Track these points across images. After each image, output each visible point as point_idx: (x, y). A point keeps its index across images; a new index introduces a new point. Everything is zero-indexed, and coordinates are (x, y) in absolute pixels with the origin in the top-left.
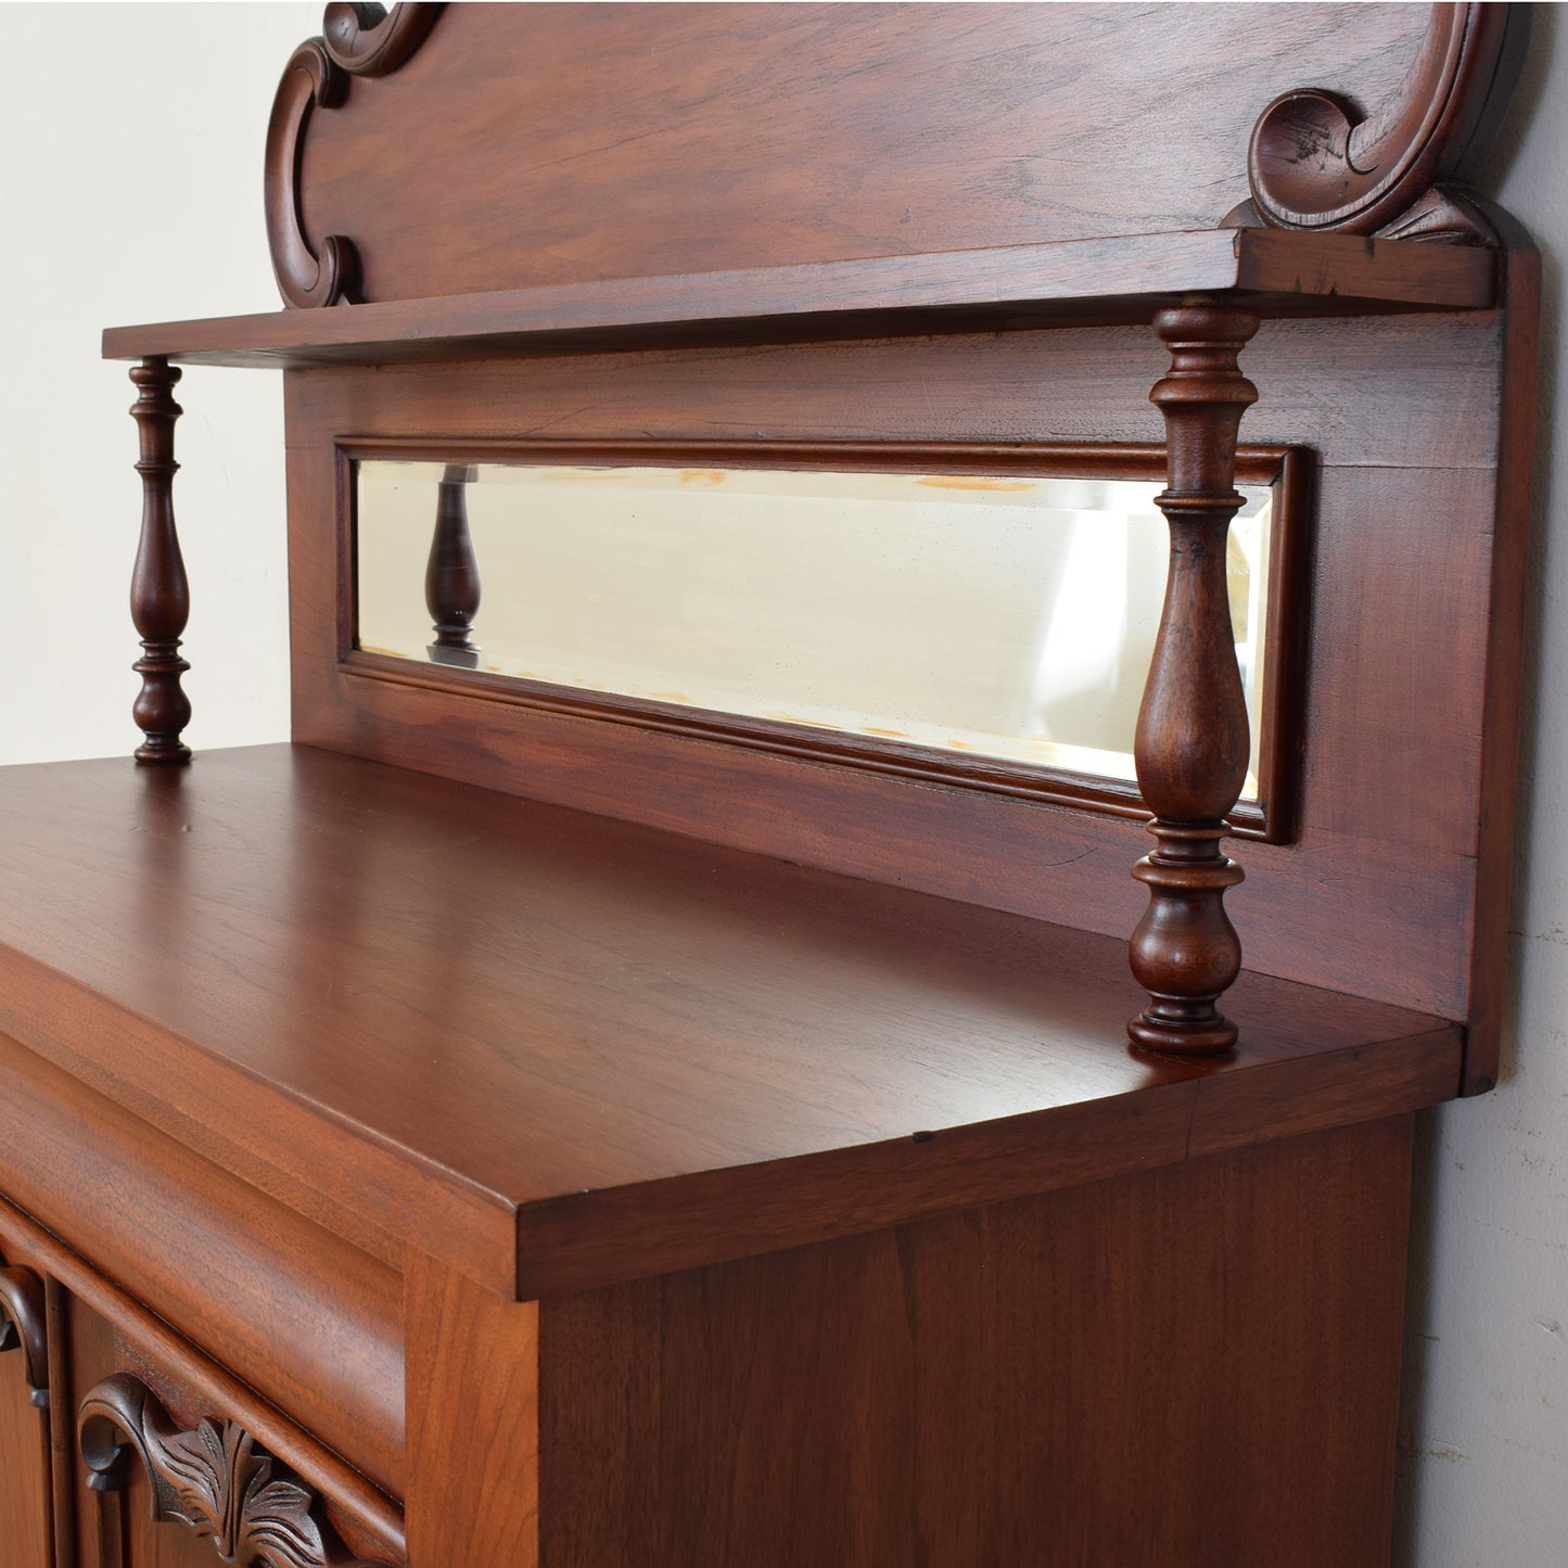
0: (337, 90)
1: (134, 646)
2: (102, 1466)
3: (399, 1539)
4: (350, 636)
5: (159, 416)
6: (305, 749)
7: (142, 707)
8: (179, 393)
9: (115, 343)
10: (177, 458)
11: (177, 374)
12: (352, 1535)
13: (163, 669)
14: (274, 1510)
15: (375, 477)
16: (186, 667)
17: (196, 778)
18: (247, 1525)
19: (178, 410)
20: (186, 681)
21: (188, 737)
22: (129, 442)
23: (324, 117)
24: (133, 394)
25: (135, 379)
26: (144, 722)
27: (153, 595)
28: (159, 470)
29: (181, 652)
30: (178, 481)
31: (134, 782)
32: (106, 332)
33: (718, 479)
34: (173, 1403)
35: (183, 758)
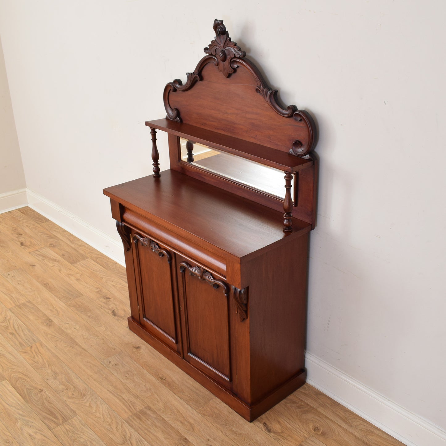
1: (152, 162)
2: (182, 270)
3: (226, 280)
7: (154, 169)
10: (156, 138)
12: (215, 277)
14: (207, 275)
18: (203, 276)
27: (155, 154)
34: (191, 265)
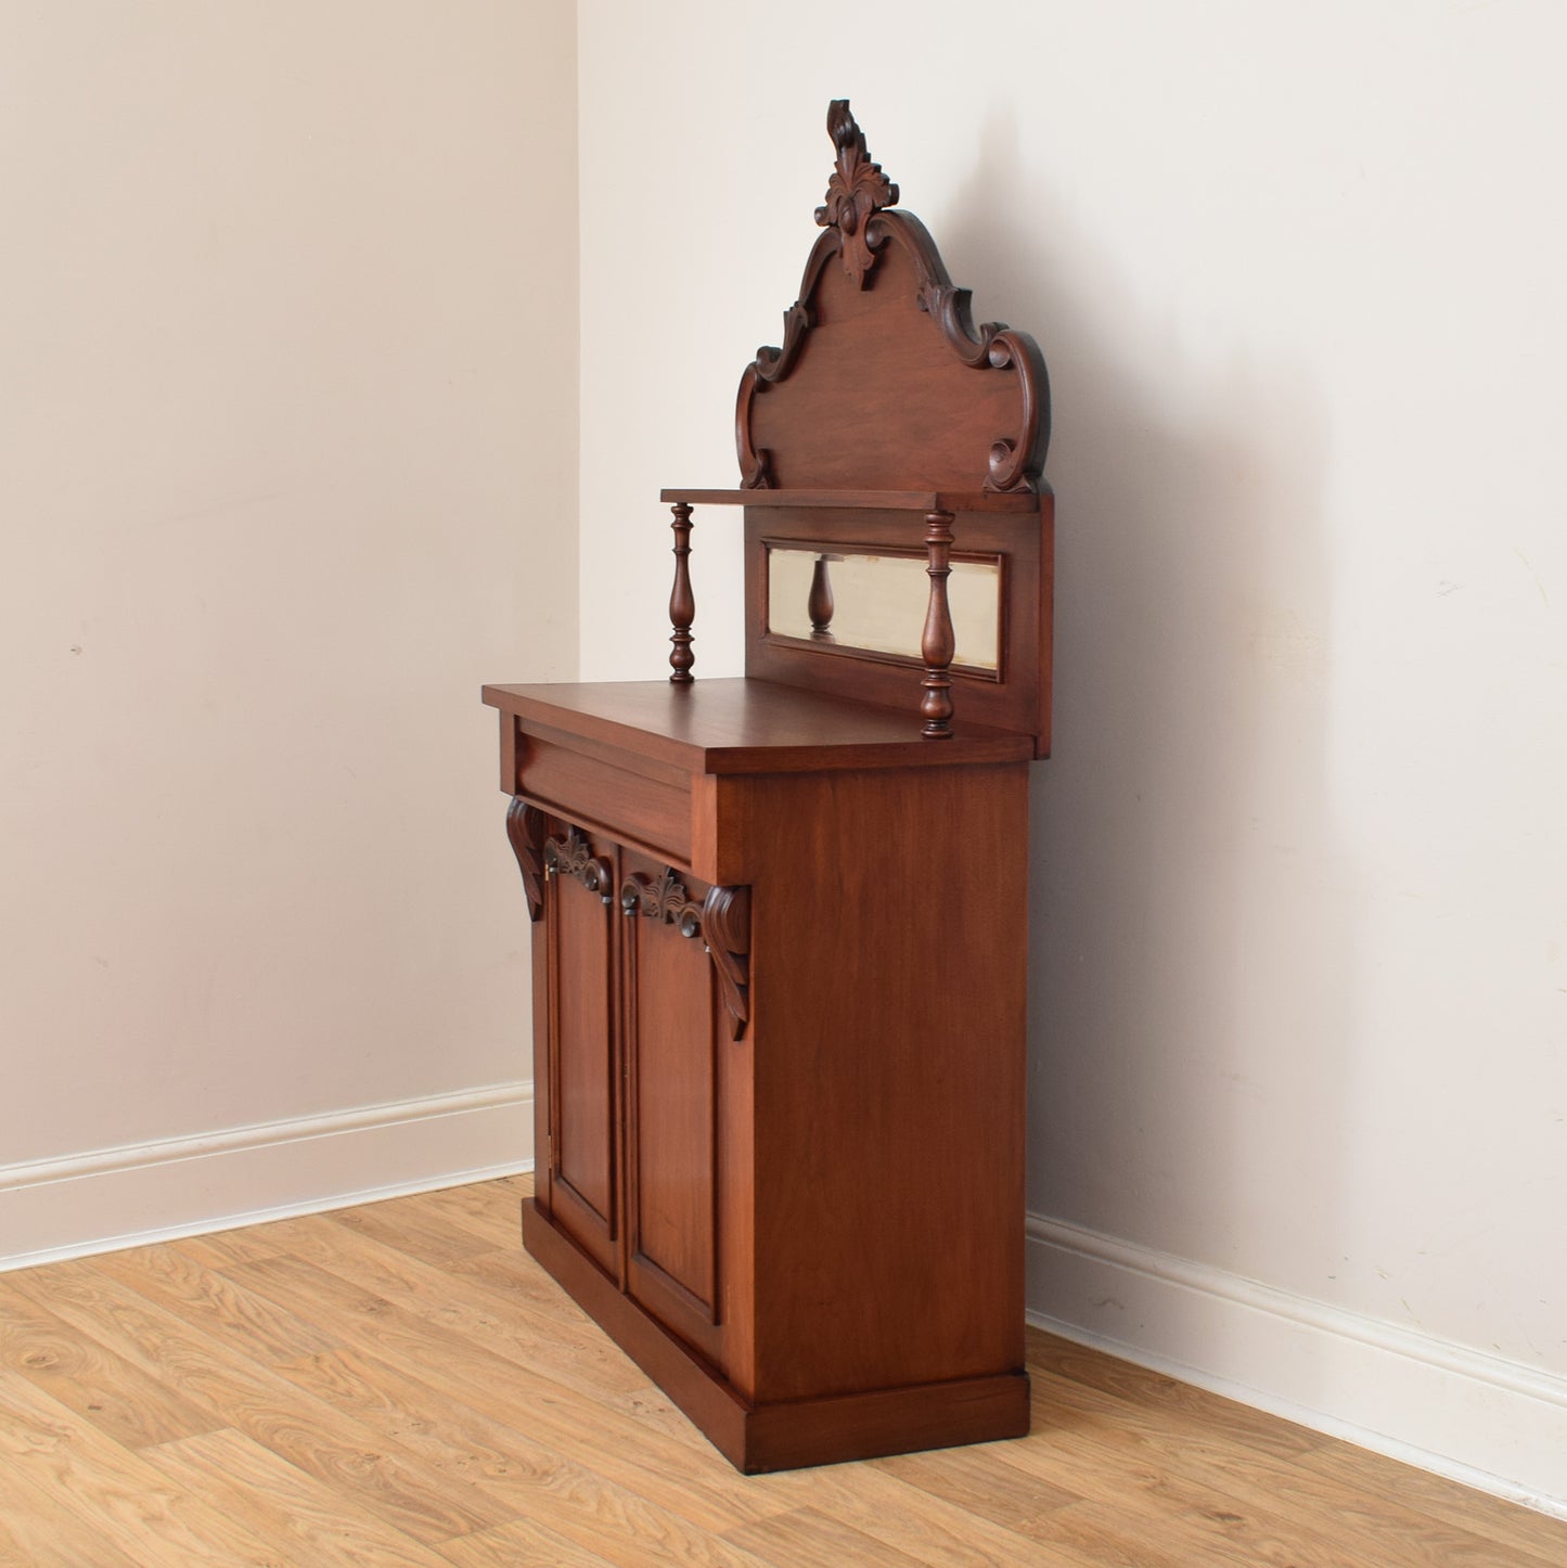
0: (763, 387)
4: (764, 627)
5: (683, 527)
6: (749, 678)
8: (692, 518)
9: (666, 495)
11: (691, 509)
13: (683, 640)
15: (778, 558)
16: (693, 639)
17: (696, 688)
19: (692, 526)
20: (693, 646)
21: (692, 671)
22: (670, 539)
23: (760, 397)
24: (673, 518)
25: (673, 511)
26: (674, 664)
28: (683, 552)
29: (690, 633)
30: (691, 557)
31: (668, 690)
32: (663, 491)
33: (877, 560)
35: (691, 680)
